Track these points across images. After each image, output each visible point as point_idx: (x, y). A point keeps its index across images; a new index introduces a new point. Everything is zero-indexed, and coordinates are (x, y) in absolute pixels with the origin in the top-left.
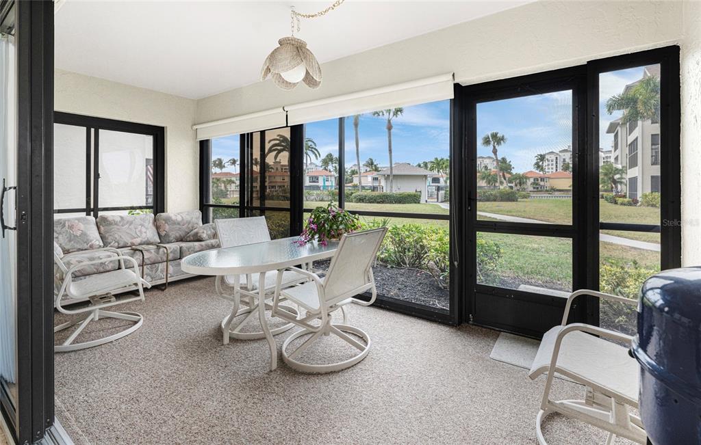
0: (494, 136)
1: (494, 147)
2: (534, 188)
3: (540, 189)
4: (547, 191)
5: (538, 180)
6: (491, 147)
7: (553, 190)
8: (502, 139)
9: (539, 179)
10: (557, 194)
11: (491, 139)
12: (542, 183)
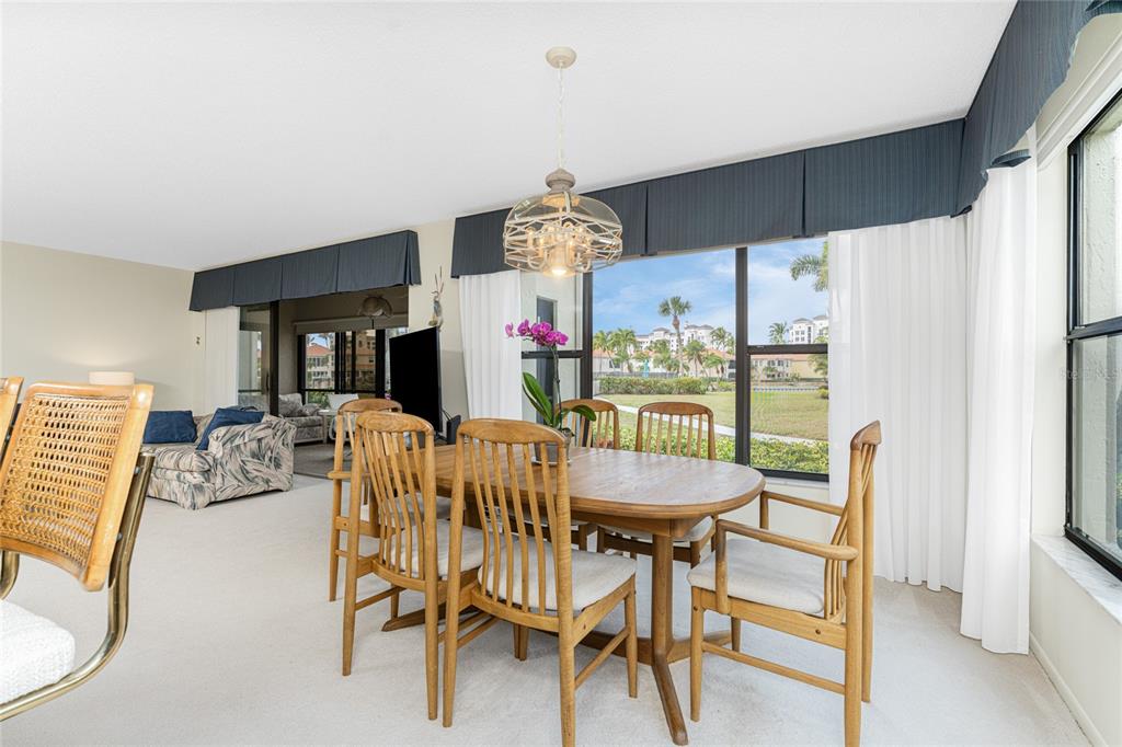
0: (676, 301)
1: (676, 317)
2: (768, 376)
3: (776, 377)
4: (786, 380)
5: (774, 364)
6: (671, 317)
7: (797, 379)
8: (687, 306)
9: (776, 363)
10: (802, 385)
11: (671, 306)
12: (780, 369)
